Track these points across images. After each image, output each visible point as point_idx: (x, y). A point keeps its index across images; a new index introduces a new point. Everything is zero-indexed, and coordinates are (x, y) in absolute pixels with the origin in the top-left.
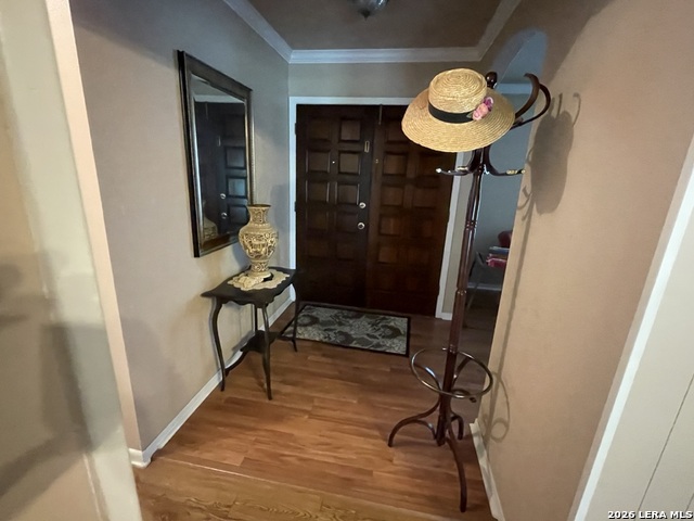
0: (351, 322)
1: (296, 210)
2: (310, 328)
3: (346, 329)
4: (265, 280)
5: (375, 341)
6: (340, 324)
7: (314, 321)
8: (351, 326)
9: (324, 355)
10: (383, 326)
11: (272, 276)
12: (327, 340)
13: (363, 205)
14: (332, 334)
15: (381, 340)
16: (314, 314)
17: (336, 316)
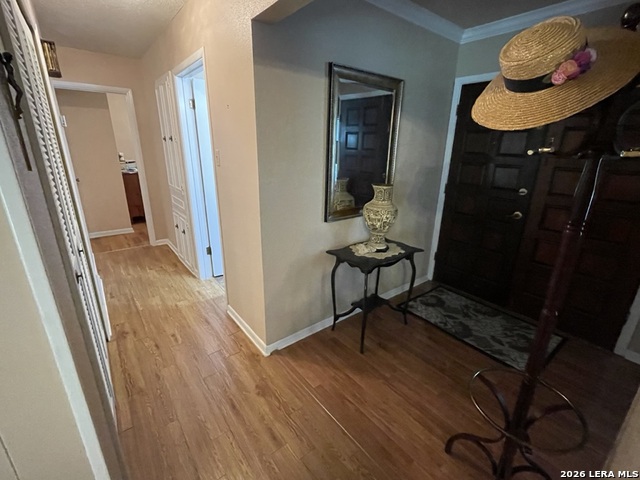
0: (480, 317)
1: (446, 192)
2: (430, 309)
3: (470, 323)
4: (378, 251)
5: (497, 347)
6: (466, 315)
7: (440, 303)
8: (478, 321)
9: (430, 338)
10: (518, 335)
11: (387, 249)
12: (442, 325)
13: (523, 191)
14: (450, 321)
15: (506, 349)
16: (444, 297)
17: (466, 307)
